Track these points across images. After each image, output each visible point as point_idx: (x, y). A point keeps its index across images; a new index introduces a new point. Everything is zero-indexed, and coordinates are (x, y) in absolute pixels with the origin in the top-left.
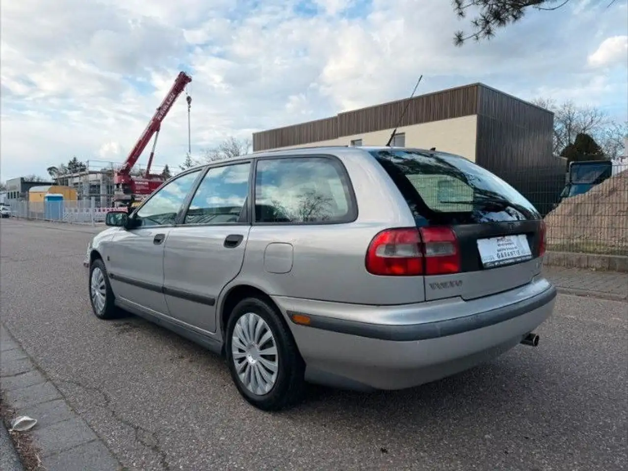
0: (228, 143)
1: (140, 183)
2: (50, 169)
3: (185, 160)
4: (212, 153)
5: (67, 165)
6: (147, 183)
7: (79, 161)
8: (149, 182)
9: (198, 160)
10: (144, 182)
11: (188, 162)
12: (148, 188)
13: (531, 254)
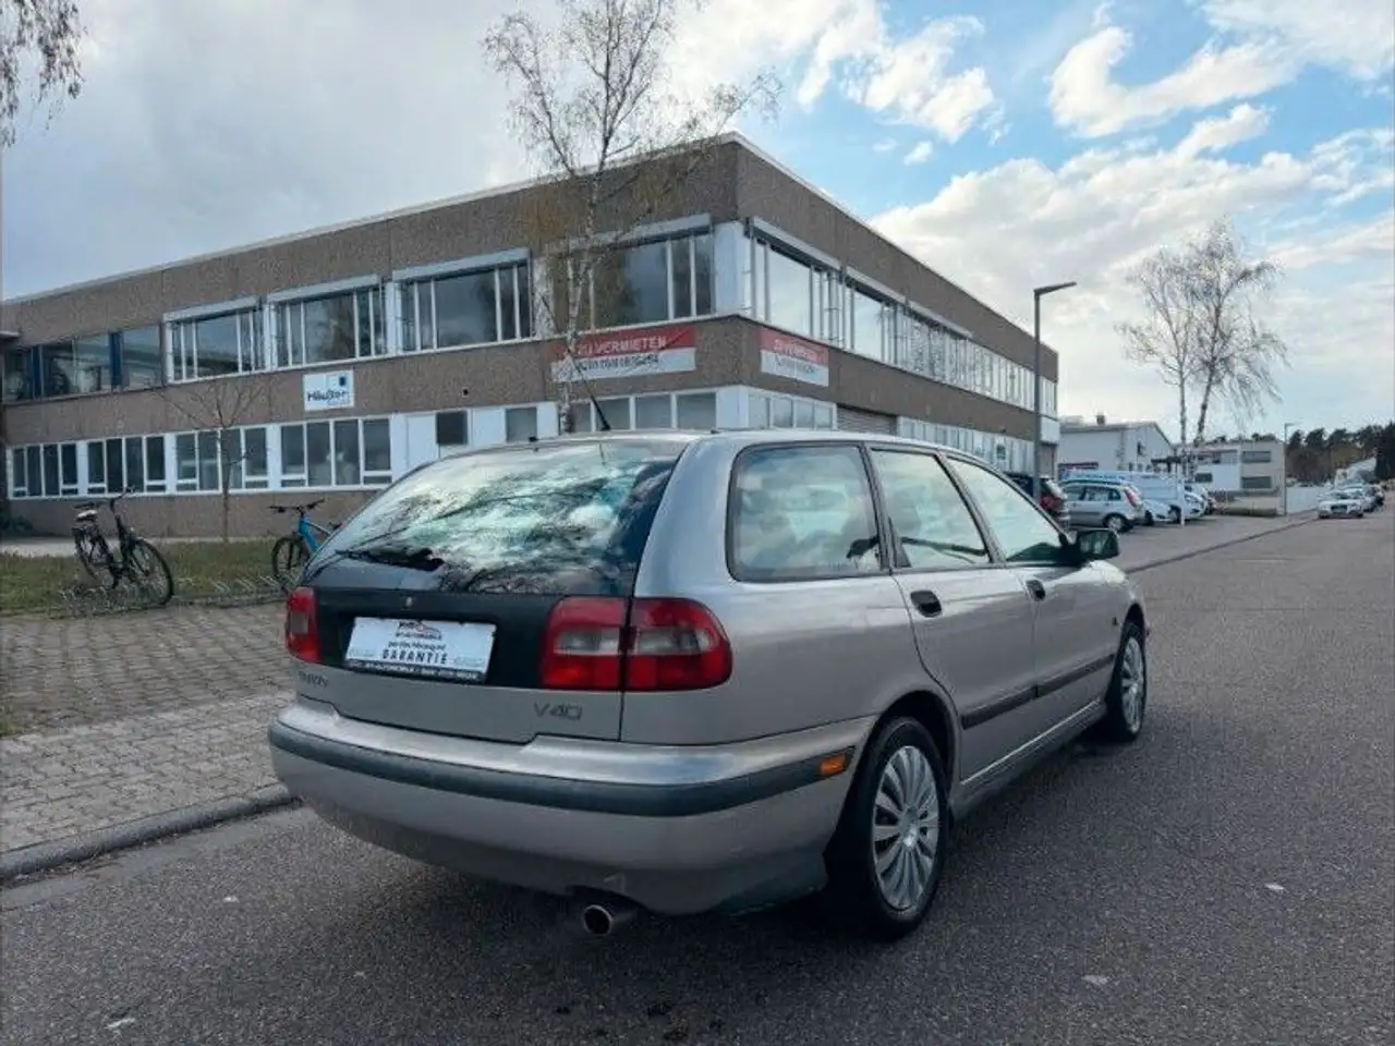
13: (484, 669)
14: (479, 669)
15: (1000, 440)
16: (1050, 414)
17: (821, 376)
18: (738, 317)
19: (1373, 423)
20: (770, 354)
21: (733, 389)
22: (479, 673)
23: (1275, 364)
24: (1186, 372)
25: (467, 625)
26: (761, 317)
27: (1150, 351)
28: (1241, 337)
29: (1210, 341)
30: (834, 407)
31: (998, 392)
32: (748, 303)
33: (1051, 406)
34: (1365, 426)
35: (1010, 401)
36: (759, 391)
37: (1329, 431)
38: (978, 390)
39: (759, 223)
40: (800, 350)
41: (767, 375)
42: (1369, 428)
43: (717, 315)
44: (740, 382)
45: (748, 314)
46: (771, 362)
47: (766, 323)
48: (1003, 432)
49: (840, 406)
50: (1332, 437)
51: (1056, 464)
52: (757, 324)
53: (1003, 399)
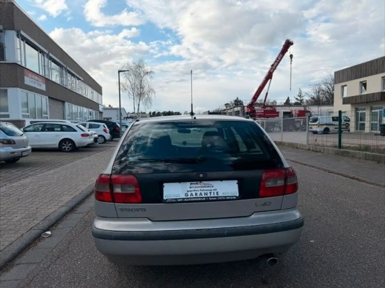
0: (327, 79)
1: (259, 111)
2: (226, 105)
3: (298, 93)
4: (317, 87)
5: (233, 102)
6: (263, 111)
7: (239, 99)
8: (264, 111)
9: (307, 92)
10: (261, 110)
11: (299, 94)
12: (263, 114)
13: (238, 195)
14: (236, 195)
15: (90, 110)
16: (101, 104)
17: (43, 87)
18: (16, 64)
19: (165, 111)
20: (28, 78)
21: (15, 89)
22: (236, 196)
23: (152, 96)
24: (135, 96)
25: (223, 181)
26: (23, 65)
27: (125, 89)
28: (146, 89)
29: (140, 88)
30: (48, 97)
31: (89, 97)
32: (19, 60)
33: (101, 102)
34: (164, 111)
35: (92, 100)
36: (24, 90)
37: (157, 112)
38: (85, 96)
39: (22, 33)
40: (36, 78)
41: (26, 85)
42: (164, 112)
43: (7, 62)
44: (18, 87)
45: (19, 63)
46: (28, 81)
47: (25, 67)
48: (91, 108)
49: (49, 97)
50: (157, 114)
51: (103, 118)
52: (23, 67)
53: (90, 99)
